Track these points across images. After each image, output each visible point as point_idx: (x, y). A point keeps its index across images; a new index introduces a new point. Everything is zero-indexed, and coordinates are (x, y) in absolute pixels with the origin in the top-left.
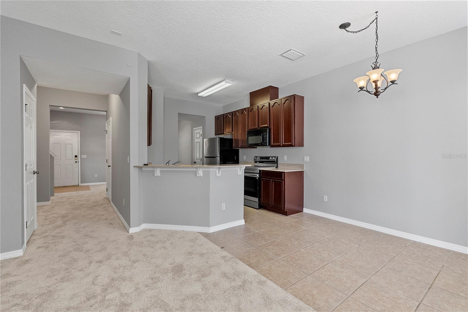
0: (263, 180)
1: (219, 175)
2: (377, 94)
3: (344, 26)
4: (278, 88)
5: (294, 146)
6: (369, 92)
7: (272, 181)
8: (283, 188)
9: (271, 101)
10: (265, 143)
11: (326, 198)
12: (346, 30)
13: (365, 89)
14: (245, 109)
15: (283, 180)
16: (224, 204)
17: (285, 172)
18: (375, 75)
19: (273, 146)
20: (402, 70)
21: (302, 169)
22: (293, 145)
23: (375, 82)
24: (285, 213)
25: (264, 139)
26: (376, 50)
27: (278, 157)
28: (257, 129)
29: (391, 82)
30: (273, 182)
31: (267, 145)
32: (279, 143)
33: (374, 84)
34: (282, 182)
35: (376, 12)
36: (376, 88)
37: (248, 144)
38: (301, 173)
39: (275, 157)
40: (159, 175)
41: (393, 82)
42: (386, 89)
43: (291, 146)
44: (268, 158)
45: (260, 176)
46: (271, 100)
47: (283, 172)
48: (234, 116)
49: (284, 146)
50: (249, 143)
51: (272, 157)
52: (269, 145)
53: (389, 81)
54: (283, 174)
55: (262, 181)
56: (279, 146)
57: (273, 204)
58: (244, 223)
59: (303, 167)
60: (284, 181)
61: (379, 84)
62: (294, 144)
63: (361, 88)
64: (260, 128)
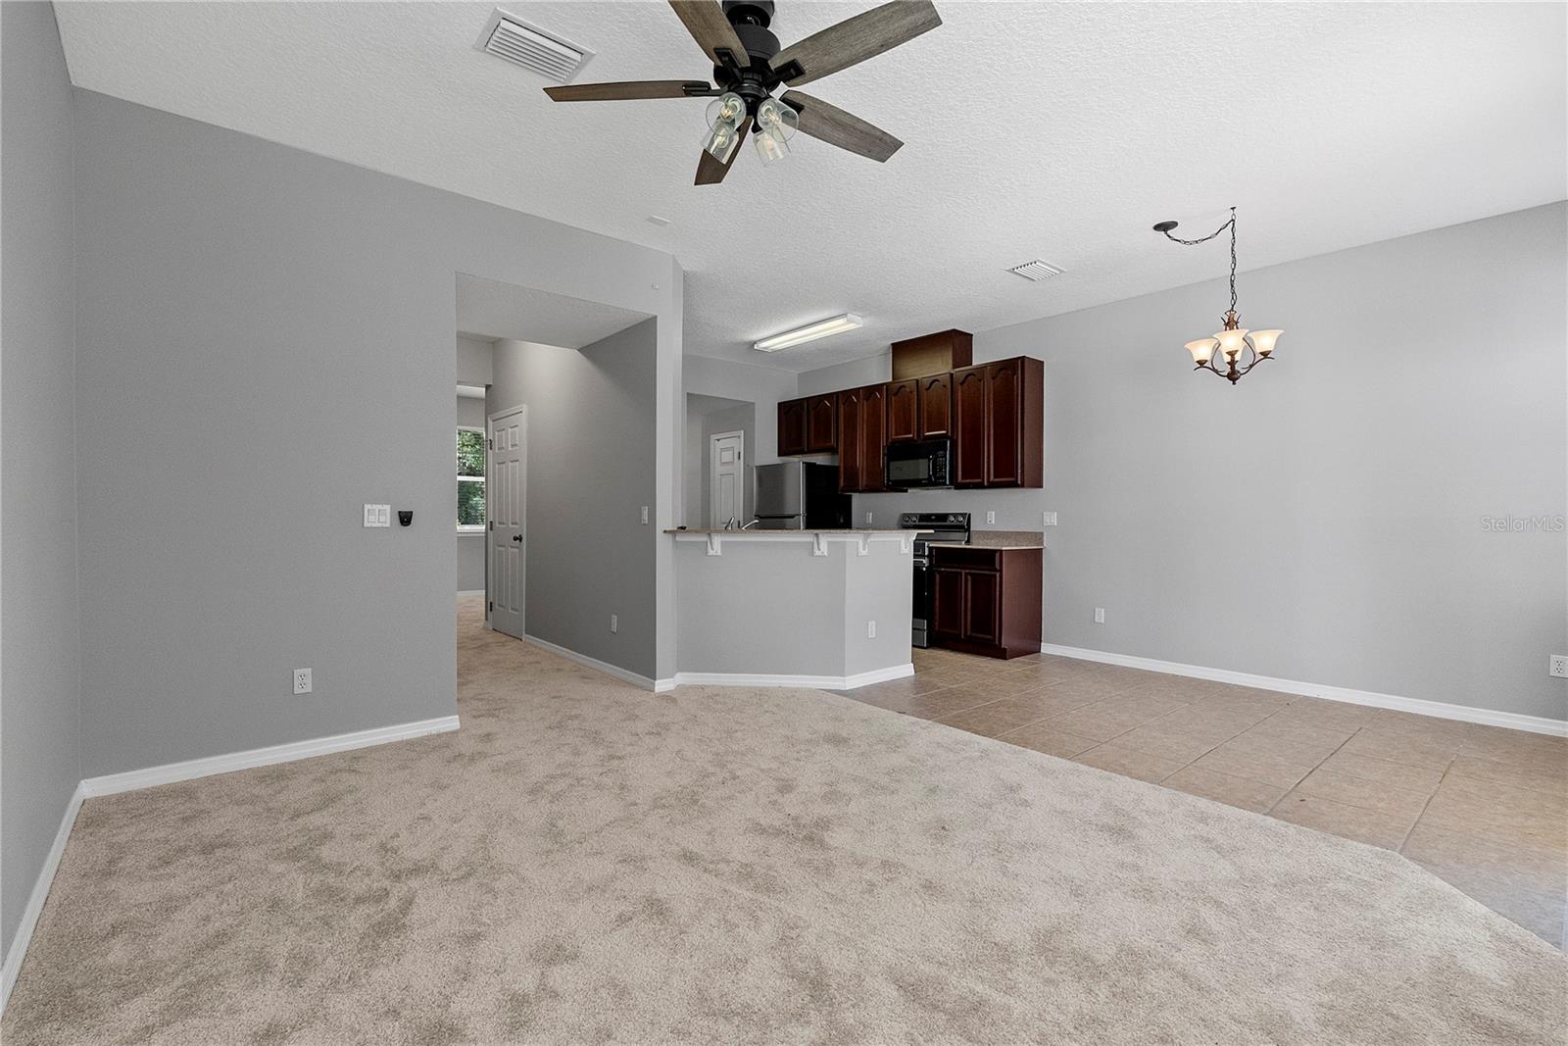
0: (940, 573)
1: (864, 553)
2: (1233, 376)
3: (1163, 227)
4: (972, 335)
5: (1022, 486)
6: (1216, 372)
7: (966, 574)
8: (998, 589)
9: (957, 370)
10: (939, 478)
11: (1101, 615)
12: (1169, 236)
13: (1208, 364)
14: (878, 387)
15: (996, 570)
16: (874, 623)
17: (1001, 551)
18: (1232, 341)
19: (959, 487)
20: (1282, 331)
21: (1038, 545)
22: (1019, 482)
23: (1232, 354)
24: (1000, 654)
25: (937, 468)
26: (1232, 286)
27: (970, 515)
28: (916, 441)
29: (1262, 353)
30: (969, 577)
31: (945, 484)
32: (979, 478)
33: (1228, 358)
34: (995, 576)
35: (1233, 209)
36: (1232, 363)
37: (888, 480)
38: (1037, 554)
39: (963, 515)
40: (719, 553)
41: (1265, 354)
42: (1251, 366)
43: (1014, 485)
44: (943, 517)
45: (930, 562)
46: (954, 367)
47: (995, 551)
48: (844, 404)
49: (992, 486)
50: (891, 478)
51: (955, 515)
52: (951, 483)
53: (1258, 350)
54: (998, 555)
55: (938, 576)
56: (980, 486)
57: (969, 633)
58: (913, 673)
59: (1041, 539)
60: (1001, 571)
61: (1237, 357)
62: (1023, 482)
63: (1201, 363)
64: (923, 440)
